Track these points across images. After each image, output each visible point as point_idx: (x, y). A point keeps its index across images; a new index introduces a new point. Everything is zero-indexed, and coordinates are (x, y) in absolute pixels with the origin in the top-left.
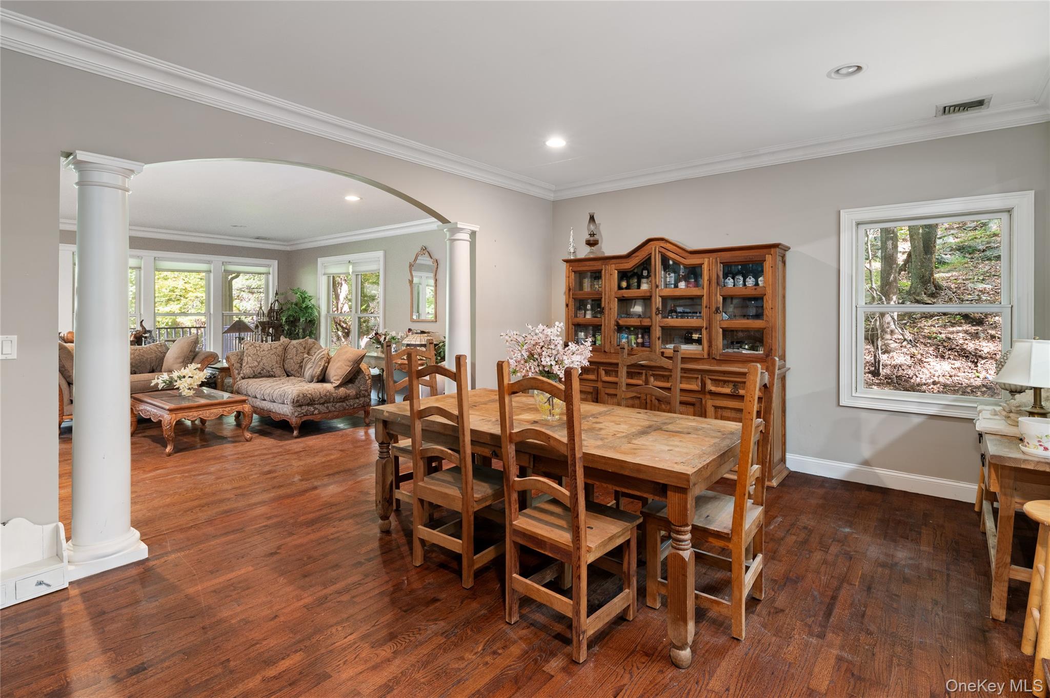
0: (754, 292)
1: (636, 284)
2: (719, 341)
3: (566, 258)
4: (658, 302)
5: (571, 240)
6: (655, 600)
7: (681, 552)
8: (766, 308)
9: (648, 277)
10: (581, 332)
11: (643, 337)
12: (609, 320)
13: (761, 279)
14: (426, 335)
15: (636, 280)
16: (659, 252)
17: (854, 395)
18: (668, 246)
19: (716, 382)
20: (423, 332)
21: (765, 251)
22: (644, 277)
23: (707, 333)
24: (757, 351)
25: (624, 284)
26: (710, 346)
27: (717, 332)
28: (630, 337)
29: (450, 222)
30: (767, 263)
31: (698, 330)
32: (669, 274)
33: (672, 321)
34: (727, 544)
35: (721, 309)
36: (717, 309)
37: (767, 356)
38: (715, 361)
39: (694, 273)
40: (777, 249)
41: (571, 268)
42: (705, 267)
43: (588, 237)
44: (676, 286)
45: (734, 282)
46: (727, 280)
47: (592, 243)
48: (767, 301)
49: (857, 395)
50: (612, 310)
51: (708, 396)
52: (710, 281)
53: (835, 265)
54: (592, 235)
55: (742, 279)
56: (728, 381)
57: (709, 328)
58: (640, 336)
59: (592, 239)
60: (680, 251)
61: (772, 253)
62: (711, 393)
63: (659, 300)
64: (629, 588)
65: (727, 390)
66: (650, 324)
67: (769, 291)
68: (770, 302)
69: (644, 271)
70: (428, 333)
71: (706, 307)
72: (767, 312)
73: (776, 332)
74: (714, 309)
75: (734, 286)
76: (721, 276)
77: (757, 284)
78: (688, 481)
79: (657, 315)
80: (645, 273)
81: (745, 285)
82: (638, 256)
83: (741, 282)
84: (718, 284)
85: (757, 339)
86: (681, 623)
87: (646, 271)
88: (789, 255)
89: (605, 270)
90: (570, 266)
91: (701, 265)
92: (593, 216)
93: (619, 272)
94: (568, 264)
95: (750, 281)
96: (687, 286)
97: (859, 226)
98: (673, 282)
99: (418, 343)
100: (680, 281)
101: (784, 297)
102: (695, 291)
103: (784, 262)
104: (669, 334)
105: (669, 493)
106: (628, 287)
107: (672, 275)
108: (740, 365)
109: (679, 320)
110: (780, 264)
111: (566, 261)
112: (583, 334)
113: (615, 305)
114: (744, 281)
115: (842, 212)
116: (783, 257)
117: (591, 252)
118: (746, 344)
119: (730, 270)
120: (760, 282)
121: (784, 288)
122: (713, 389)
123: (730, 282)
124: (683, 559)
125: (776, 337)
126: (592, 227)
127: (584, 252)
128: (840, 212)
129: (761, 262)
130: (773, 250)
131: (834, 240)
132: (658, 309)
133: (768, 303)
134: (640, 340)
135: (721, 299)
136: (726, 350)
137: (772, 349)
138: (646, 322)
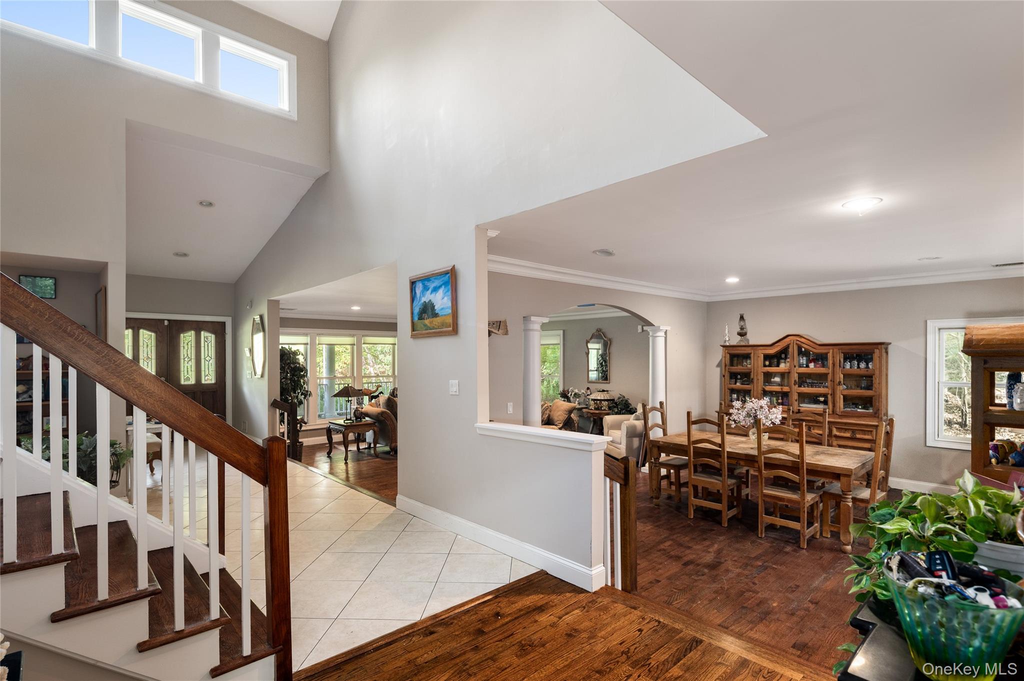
0: (866, 373)
1: (776, 363)
2: (840, 403)
3: (722, 344)
4: (795, 377)
5: (727, 332)
6: (828, 533)
7: (847, 503)
8: (875, 383)
9: (786, 358)
10: (735, 394)
11: (782, 399)
12: (757, 387)
13: (871, 363)
14: (606, 393)
15: (776, 360)
16: (796, 344)
17: (936, 439)
18: (802, 340)
19: (838, 429)
20: (603, 391)
21: (875, 346)
22: (782, 359)
23: (832, 398)
24: (868, 410)
25: (767, 363)
26: (834, 406)
27: (840, 398)
28: (772, 398)
29: (654, 326)
30: (876, 354)
31: (825, 396)
32: (802, 358)
33: (805, 390)
34: (867, 505)
35: (842, 383)
36: (840, 382)
37: (876, 413)
38: (838, 416)
39: (821, 358)
40: (883, 346)
41: (726, 351)
42: (830, 356)
43: (739, 330)
44: (807, 366)
45: (851, 365)
46: (846, 363)
47: (742, 334)
48: (876, 379)
49: (939, 439)
50: (759, 380)
51: (834, 439)
52: (834, 365)
53: (923, 355)
54: (742, 329)
55: (856, 363)
56: (849, 429)
57: (833, 395)
58: (780, 398)
59: (742, 331)
60: (811, 343)
61: (879, 348)
62: (836, 436)
63: (796, 376)
64: (817, 523)
65: (848, 435)
66: (789, 390)
67: (877, 372)
68: (877, 379)
69: (782, 355)
70: (607, 391)
71: (831, 381)
72: (876, 385)
73: (882, 398)
74: (837, 382)
75: (851, 368)
76: (842, 360)
77: (867, 367)
78: (852, 472)
79: (795, 385)
80: (783, 356)
81: (858, 367)
82: (779, 346)
83: (856, 365)
84: (840, 366)
85: (868, 402)
86: (848, 534)
87: (784, 355)
88: (890, 348)
89: (754, 354)
90: (726, 350)
91: (827, 354)
92: (743, 316)
93: (764, 355)
94: (724, 348)
95: (863, 365)
96: (815, 366)
97: (941, 330)
98: (805, 363)
99: (603, 398)
100: (811, 362)
101: (887, 375)
102: (822, 370)
103: (887, 353)
104: (803, 397)
105: (841, 478)
106: (770, 366)
107: (805, 358)
108: (856, 419)
109: (811, 389)
110: (884, 354)
111: (723, 346)
112: (736, 395)
113: (761, 378)
114: (858, 365)
115: (928, 321)
116: (886, 349)
117: (741, 341)
118: (860, 405)
119: (848, 357)
120: (870, 366)
121: (887, 369)
122: (838, 434)
123: (848, 365)
124: (848, 506)
125: (881, 402)
126: (742, 323)
127: (735, 340)
128: (926, 321)
129: (872, 353)
130: (879, 346)
131: (922, 339)
132: (795, 381)
133: (876, 381)
134: (780, 401)
135: (842, 376)
136: (846, 409)
137: (879, 410)
138: (786, 389)
